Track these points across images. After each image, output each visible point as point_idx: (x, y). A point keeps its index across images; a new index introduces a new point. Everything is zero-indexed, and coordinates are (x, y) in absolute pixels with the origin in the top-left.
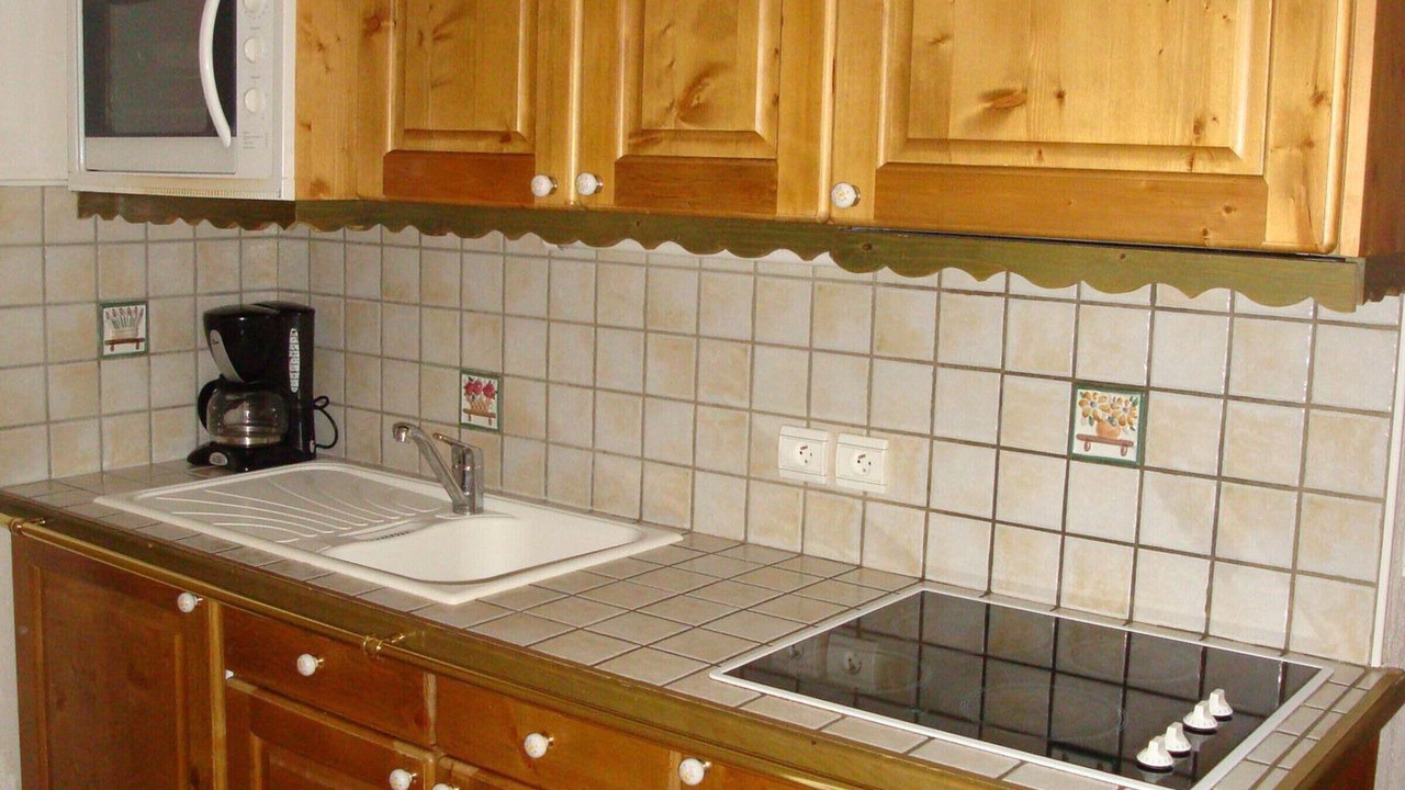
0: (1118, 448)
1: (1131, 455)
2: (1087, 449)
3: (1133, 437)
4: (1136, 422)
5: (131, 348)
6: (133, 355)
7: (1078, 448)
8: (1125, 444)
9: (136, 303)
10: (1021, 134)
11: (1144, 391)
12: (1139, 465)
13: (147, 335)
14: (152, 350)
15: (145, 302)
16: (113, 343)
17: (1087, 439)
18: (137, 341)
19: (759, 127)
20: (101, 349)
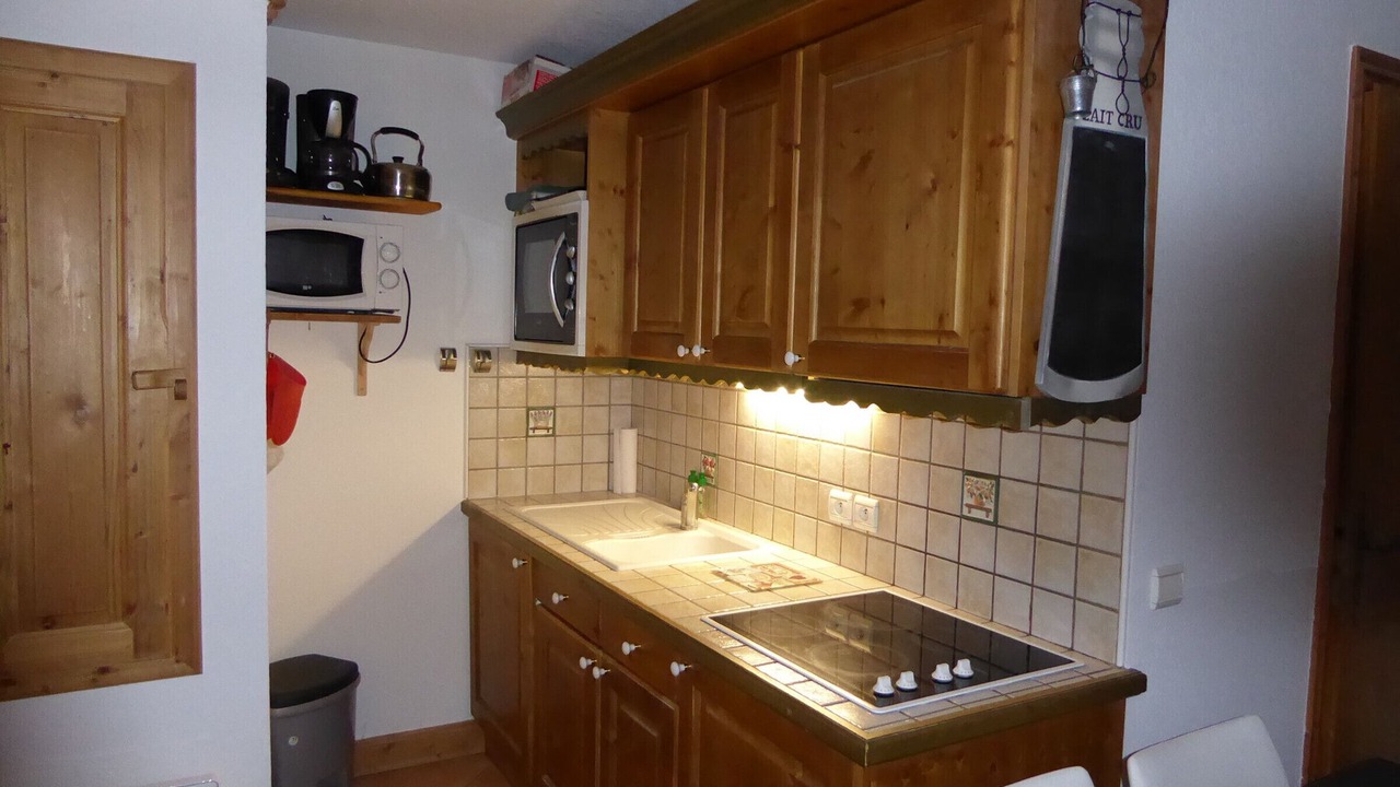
0: (984, 513)
1: (991, 519)
2: (969, 512)
3: (991, 506)
4: (993, 497)
5: (544, 432)
6: (546, 436)
7: (965, 512)
8: (988, 511)
9: (548, 408)
10: (867, 324)
11: (997, 478)
12: (995, 524)
13: (554, 425)
14: (557, 433)
15: (554, 408)
16: (534, 429)
17: (969, 506)
18: (548, 429)
19: (767, 320)
20: (527, 432)
